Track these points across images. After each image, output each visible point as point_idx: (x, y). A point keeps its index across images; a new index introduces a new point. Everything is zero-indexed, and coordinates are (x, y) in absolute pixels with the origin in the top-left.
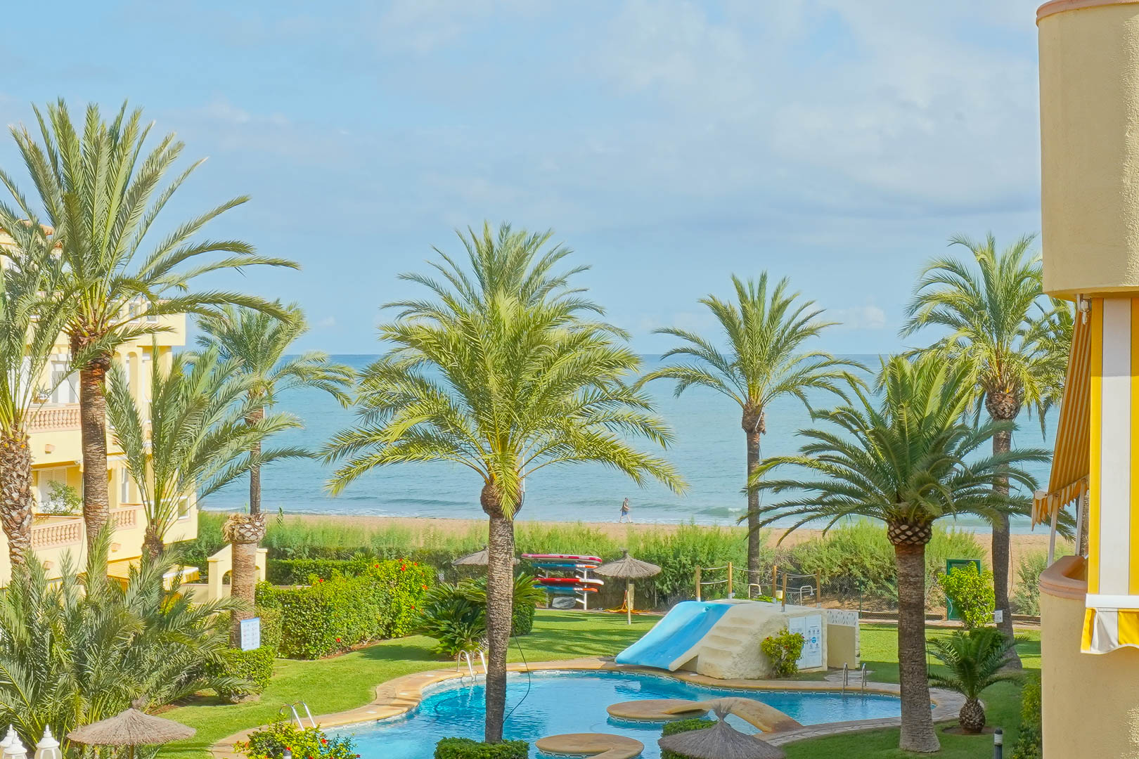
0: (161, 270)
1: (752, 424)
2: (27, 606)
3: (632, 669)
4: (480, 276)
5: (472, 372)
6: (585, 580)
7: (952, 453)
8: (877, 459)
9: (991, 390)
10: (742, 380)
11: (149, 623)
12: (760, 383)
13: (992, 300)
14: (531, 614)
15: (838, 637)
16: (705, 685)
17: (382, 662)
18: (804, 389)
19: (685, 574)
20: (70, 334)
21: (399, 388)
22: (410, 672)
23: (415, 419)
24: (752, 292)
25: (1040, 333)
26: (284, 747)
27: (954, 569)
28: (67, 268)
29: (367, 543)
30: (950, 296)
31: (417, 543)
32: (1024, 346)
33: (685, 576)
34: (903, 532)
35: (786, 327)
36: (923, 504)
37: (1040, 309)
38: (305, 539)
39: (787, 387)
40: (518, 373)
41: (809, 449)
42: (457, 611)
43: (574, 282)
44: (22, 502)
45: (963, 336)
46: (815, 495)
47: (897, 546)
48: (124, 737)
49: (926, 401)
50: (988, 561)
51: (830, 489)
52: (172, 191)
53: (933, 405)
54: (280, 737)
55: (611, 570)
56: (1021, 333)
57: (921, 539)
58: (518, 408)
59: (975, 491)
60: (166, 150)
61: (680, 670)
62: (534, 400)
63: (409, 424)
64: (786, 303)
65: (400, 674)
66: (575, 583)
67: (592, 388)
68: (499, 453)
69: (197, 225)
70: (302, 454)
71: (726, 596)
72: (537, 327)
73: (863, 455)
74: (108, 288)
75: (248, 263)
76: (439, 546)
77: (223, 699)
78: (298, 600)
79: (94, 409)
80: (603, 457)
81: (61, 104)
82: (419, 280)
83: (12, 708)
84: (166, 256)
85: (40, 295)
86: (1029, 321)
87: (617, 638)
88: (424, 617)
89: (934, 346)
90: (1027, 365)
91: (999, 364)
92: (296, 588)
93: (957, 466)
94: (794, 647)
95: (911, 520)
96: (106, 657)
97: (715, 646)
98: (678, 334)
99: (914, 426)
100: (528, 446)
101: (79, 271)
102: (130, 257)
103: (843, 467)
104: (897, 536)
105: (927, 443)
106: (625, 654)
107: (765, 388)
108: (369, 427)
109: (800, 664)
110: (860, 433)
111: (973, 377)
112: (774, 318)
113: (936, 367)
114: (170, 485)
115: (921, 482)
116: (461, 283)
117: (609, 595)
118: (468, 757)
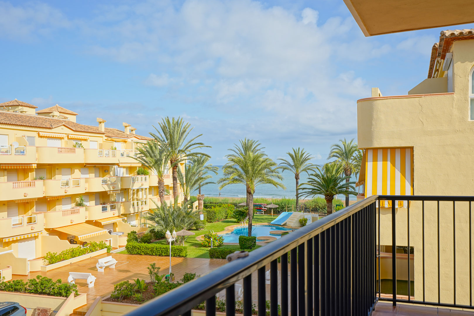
0: (187, 148)
1: (297, 178)
2: (164, 211)
3: (274, 225)
4: (243, 149)
5: (245, 166)
6: (263, 208)
7: (338, 182)
8: (323, 183)
9: (346, 170)
10: (295, 169)
11: (186, 214)
12: (298, 169)
13: (346, 152)
14: (253, 215)
15: (314, 219)
16: (288, 228)
17: (225, 223)
18: (308, 171)
19: (283, 207)
20: (170, 160)
21: (232, 170)
22: (231, 225)
23: (234, 176)
24: (297, 151)
25: (355, 159)
26: (211, 237)
27: (337, 206)
28: (170, 149)
29: (221, 201)
30: (337, 151)
31: (231, 201)
32: (352, 162)
33: (283, 208)
34: (328, 198)
35: (304, 158)
36: (332, 192)
37: (355, 154)
38: (209, 200)
39: (305, 170)
40: (254, 167)
41: (309, 182)
42: (240, 214)
44: (163, 191)
45: (340, 159)
46: (311, 190)
47: (327, 200)
48: (182, 234)
49: (333, 172)
50: (344, 205)
51: (313, 189)
52: (188, 133)
53: (334, 173)
54: (210, 235)
55: (269, 206)
56: (352, 159)
57: (331, 199)
58: (254, 174)
59: (342, 190)
60: (187, 126)
61: (283, 225)
62: (257, 172)
64: (304, 153)
65: (229, 225)
66: (261, 209)
67: (268, 170)
68: (250, 182)
69: (193, 140)
70: (213, 183)
71: (292, 211)
72: (257, 158)
73: (320, 183)
74: (177, 152)
75: (202, 147)
76: (235, 202)
77: (197, 229)
78: (209, 211)
79: (175, 174)
80: (270, 183)
81: (168, 117)
82: (232, 150)
83: (162, 229)
84: (188, 145)
85: (165, 153)
86: (353, 156)
87: (270, 219)
88: (233, 215)
89: (334, 162)
90: (353, 165)
91: (347, 165)
92: (208, 209)
93: (339, 185)
94: (306, 221)
95: (330, 195)
96: (179, 220)
97: (290, 220)
98: (282, 160)
99: (330, 177)
100: (256, 181)
101: (172, 149)
102: (181, 146)
103: (316, 185)
104: (327, 198)
105: (333, 180)
106: (272, 222)
107: (299, 170)
108: (226, 177)
109: (307, 224)
110: (320, 179)
111: (342, 168)
112: (301, 156)
113: (335, 165)
114: (189, 188)
115: (332, 188)
116: (240, 150)
117: (268, 211)
118: (245, 239)
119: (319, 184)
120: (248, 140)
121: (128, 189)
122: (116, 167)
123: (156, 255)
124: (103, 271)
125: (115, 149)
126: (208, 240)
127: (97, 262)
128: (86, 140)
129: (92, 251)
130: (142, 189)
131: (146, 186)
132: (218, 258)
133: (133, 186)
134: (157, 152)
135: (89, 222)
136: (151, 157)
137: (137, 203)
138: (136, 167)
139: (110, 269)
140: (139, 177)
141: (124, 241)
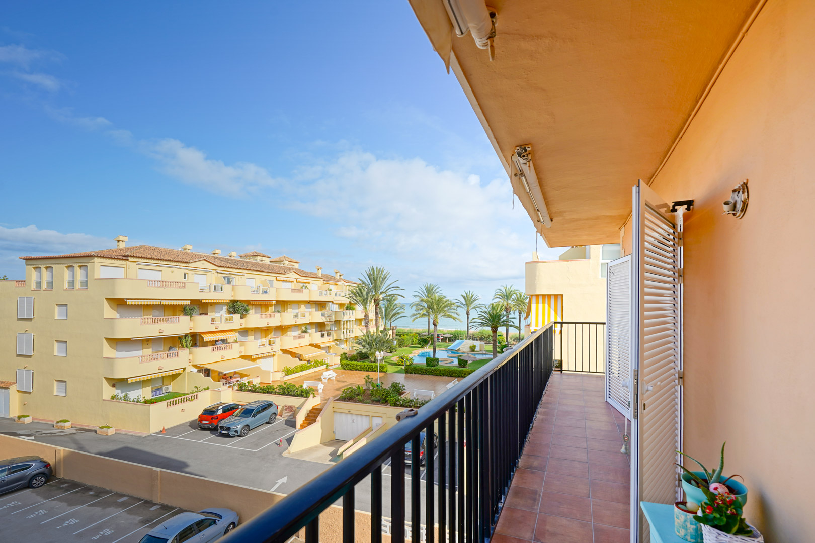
0: (387, 290)
1: (468, 314)
2: (369, 337)
3: (450, 350)
5: (432, 305)
6: (441, 337)
7: (501, 317)
8: (490, 319)
9: (506, 309)
10: (466, 307)
13: (506, 295)
15: (482, 346)
16: (461, 352)
17: (412, 348)
18: (477, 309)
20: (374, 300)
21: (421, 307)
22: (417, 350)
23: (423, 312)
24: (468, 293)
25: (514, 300)
26: (404, 358)
27: (500, 336)
28: (374, 291)
29: (406, 331)
30: (499, 294)
31: (415, 332)
32: (511, 302)
33: (456, 337)
35: (473, 299)
36: (496, 325)
37: (514, 296)
39: (474, 308)
40: (438, 305)
41: (479, 317)
42: (423, 341)
43: (440, 292)
45: (502, 300)
46: (480, 324)
47: (492, 332)
50: (505, 336)
51: (482, 323)
52: (388, 279)
53: (498, 311)
55: (445, 336)
56: (511, 300)
57: (496, 331)
58: (438, 311)
59: (504, 324)
60: (387, 273)
61: (457, 350)
62: (441, 309)
64: (474, 295)
65: (415, 350)
66: (439, 338)
67: (449, 307)
68: (435, 316)
69: (392, 284)
71: (464, 340)
72: (441, 299)
74: (379, 293)
75: (398, 289)
77: (391, 352)
79: (377, 310)
80: (450, 317)
81: (372, 267)
82: (417, 291)
84: (388, 288)
85: (370, 294)
86: (512, 298)
87: (447, 346)
88: (418, 342)
89: (498, 302)
91: (507, 305)
92: (400, 337)
93: (502, 320)
94: (475, 347)
95: (495, 328)
96: (380, 345)
97: (462, 347)
98: (458, 300)
99: (495, 314)
100: (439, 316)
101: (376, 291)
102: (382, 288)
103: (484, 320)
104: (492, 330)
105: (497, 316)
106: (448, 348)
107: (470, 308)
108: (416, 313)
109: (476, 350)
110: (487, 315)
111: (504, 307)
112: (471, 297)
113: (498, 305)
114: (387, 321)
115: (496, 322)
116: (423, 292)
117: (444, 340)
118: (431, 360)
119: (487, 319)
120: (430, 284)
121: (340, 321)
122: (331, 303)
123: (364, 370)
124: (327, 381)
125: (331, 290)
126: (401, 360)
127: (322, 374)
128: (309, 283)
129: (316, 367)
130: (350, 321)
131: (353, 318)
132: (411, 373)
133: (343, 318)
134: (364, 293)
135: (311, 345)
136: (360, 296)
137: (346, 331)
138: (345, 304)
139: (331, 380)
140: (348, 311)
141: (337, 360)
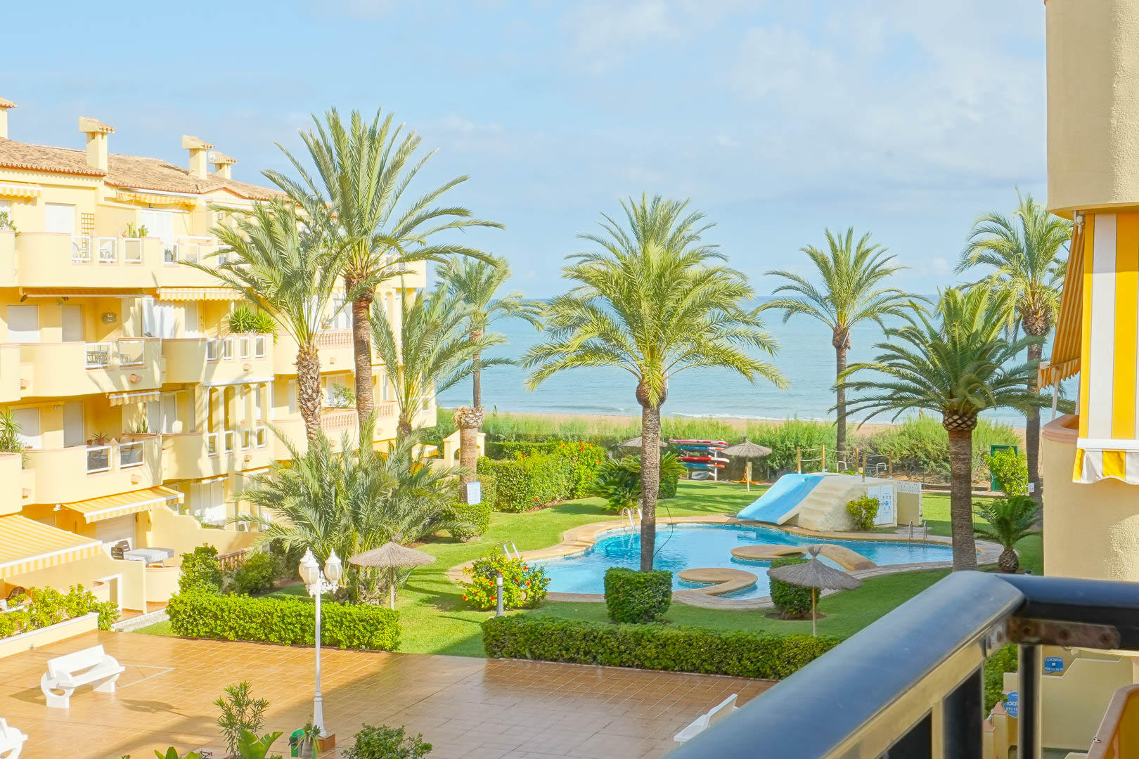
0: (407, 229)
1: (840, 342)
2: (319, 469)
3: (749, 523)
4: (636, 233)
5: (629, 300)
6: (715, 458)
7: (994, 361)
8: (935, 365)
9: (1027, 316)
10: (833, 309)
11: (402, 482)
12: (845, 312)
13: (1029, 246)
14: (676, 482)
15: (905, 503)
16: (803, 535)
17: (568, 515)
18: (881, 316)
19: (790, 455)
20: (345, 277)
21: (576, 313)
22: (587, 522)
23: (587, 336)
24: (841, 242)
26: (497, 572)
27: (997, 452)
28: (342, 232)
29: (557, 431)
30: (995, 242)
31: (594, 432)
32: (1053, 281)
34: (955, 421)
35: (867, 269)
36: (970, 398)
38: (512, 428)
39: (867, 314)
40: (662, 301)
41: (882, 359)
42: (622, 479)
44: (314, 395)
45: (1004, 273)
46: (888, 392)
47: (950, 431)
48: (386, 562)
49: (973, 321)
51: (898, 388)
52: (414, 172)
53: (978, 324)
54: (494, 564)
55: (734, 451)
56: (1051, 270)
57: (969, 426)
58: (663, 327)
59: (1012, 390)
60: (409, 143)
61: (785, 524)
62: (674, 320)
63: (584, 339)
64: (868, 251)
65: (580, 524)
66: (708, 461)
67: (717, 311)
68: (649, 360)
69: (431, 197)
70: (507, 362)
71: (821, 471)
72: (676, 267)
73: (924, 363)
74: (370, 242)
75: (468, 224)
76: (609, 434)
77: (455, 539)
78: (507, 470)
79: (362, 330)
80: (725, 363)
81: (334, 111)
82: (591, 238)
83: (310, 540)
84: (411, 219)
85: (322, 250)
86: (1057, 261)
87: (739, 501)
88: (597, 483)
89: (981, 281)
90: (1055, 294)
91: (1033, 294)
92: (506, 462)
93: (997, 370)
94: (871, 508)
95: (961, 412)
96: (373, 505)
97: (812, 507)
98: (784, 275)
99: (964, 340)
100: (671, 355)
101: (350, 232)
102: (385, 221)
103: (908, 372)
104: (950, 424)
105: (974, 353)
106: (745, 512)
107: (850, 315)
108: (554, 341)
109: (877, 521)
110: (921, 346)
111: (1011, 302)
112: (858, 261)
113: (981, 294)
114: (417, 384)
115: (969, 383)
116: (622, 238)
117: (733, 470)
118: (628, 581)
119: (923, 369)
121: (193, 385)
122: (146, 300)
123: (282, 641)
124: (67, 705)
125: (143, 232)
126: (486, 582)
127: (45, 669)
128: (28, 200)
129: (41, 625)
130: (246, 386)
131: (263, 372)
132: (516, 655)
133: (210, 373)
134: (291, 246)
135: (37, 512)
136: (269, 262)
137: (228, 437)
138: (224, 304)
139: (98, 698)
140: (236, 339)
141: (168, 584)
